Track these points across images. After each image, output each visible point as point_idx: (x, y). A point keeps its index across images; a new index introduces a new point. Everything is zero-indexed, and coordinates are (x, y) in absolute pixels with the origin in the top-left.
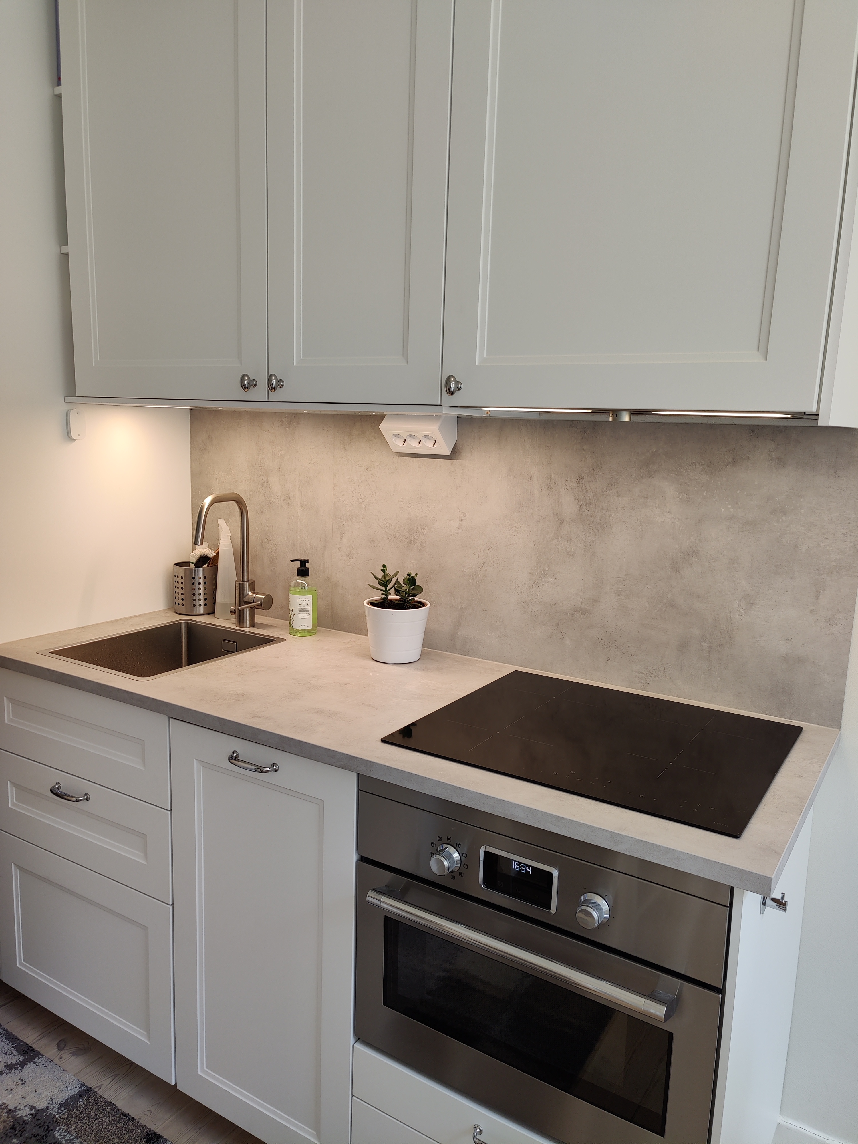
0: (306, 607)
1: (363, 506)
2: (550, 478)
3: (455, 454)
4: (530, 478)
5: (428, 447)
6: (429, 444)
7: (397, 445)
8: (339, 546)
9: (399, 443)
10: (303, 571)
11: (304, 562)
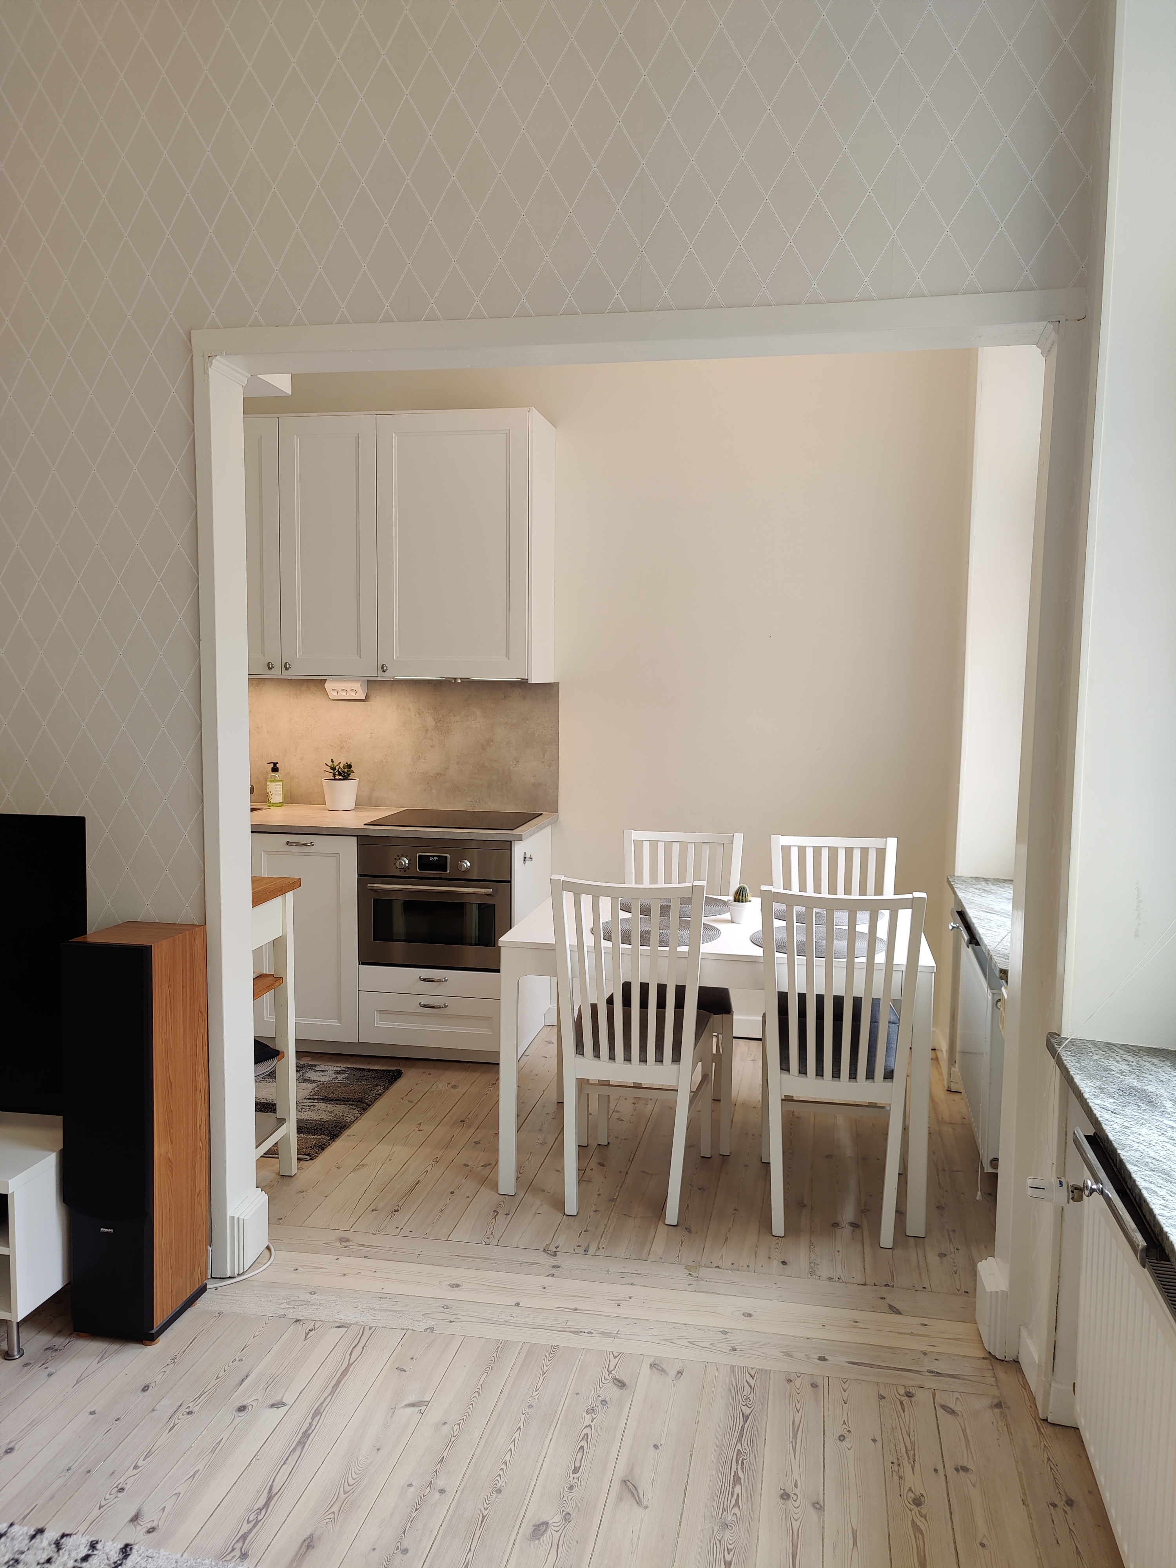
0: (279, 789)
1: (310, 730)
2: (420, 709)
3: (367, 699)
4: (409, 710)
5: (352, 695)
6: (353, 694)
7: (333, 695)
8: (294, 754)
9: (335, 694)
10: (275, 769)
11: (275, 764)
